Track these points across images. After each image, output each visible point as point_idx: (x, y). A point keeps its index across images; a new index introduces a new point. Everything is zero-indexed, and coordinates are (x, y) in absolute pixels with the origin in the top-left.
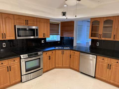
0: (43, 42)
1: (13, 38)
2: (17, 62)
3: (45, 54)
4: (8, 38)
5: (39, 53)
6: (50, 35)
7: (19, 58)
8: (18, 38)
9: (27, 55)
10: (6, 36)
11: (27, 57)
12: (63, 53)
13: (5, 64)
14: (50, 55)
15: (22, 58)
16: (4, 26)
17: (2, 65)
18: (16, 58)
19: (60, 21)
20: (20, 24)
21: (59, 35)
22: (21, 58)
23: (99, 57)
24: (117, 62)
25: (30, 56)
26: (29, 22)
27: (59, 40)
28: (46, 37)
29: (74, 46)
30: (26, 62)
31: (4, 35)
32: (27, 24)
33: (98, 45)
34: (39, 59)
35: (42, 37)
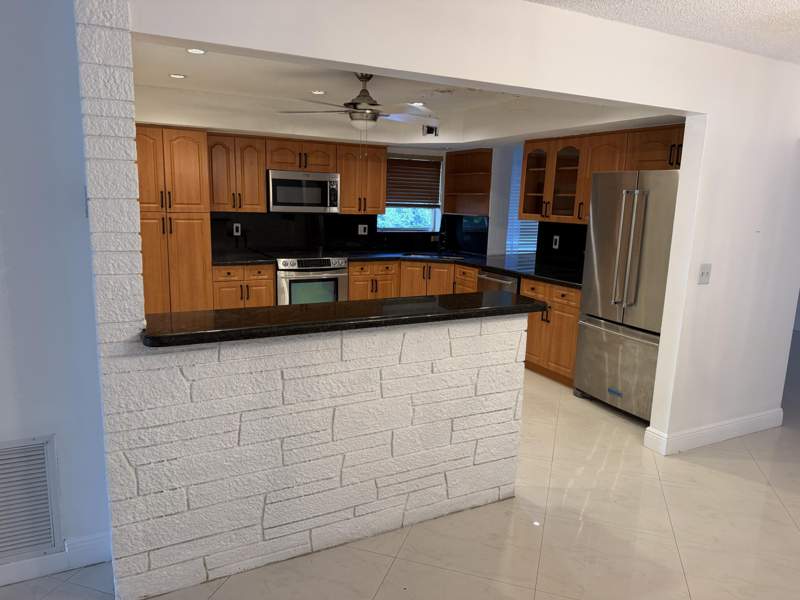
0: (362, 230)
1: (262, 209)
2: (266, 277)
3: (358, 268)
4: (247, 208)
5: (336, 262)
6: (388, 205)
7: (272, 266)
8: (273, 208)
9: (295, 261)
10: (243, 202)
11: (296, 267)
12: (427, 276)
13: (236, 278)
14: (378, 278)
15: (281, 266)
16: (239, 172)
17: (228, 279)
18: (266, 266)
19: (444, 149)
21: (438, 206)
22: (277, 269)
23: (524, 282)
24: (563, 296)
25: (303, 266)
26: (311, 160)
27: (438, 230)
28: (369, 211)
29: (489, 253)
30: (291, 282)
31: (237, 199)
32: (303, 164)
33: (556, 247)
34: (335, 280)
35: (354, 211)
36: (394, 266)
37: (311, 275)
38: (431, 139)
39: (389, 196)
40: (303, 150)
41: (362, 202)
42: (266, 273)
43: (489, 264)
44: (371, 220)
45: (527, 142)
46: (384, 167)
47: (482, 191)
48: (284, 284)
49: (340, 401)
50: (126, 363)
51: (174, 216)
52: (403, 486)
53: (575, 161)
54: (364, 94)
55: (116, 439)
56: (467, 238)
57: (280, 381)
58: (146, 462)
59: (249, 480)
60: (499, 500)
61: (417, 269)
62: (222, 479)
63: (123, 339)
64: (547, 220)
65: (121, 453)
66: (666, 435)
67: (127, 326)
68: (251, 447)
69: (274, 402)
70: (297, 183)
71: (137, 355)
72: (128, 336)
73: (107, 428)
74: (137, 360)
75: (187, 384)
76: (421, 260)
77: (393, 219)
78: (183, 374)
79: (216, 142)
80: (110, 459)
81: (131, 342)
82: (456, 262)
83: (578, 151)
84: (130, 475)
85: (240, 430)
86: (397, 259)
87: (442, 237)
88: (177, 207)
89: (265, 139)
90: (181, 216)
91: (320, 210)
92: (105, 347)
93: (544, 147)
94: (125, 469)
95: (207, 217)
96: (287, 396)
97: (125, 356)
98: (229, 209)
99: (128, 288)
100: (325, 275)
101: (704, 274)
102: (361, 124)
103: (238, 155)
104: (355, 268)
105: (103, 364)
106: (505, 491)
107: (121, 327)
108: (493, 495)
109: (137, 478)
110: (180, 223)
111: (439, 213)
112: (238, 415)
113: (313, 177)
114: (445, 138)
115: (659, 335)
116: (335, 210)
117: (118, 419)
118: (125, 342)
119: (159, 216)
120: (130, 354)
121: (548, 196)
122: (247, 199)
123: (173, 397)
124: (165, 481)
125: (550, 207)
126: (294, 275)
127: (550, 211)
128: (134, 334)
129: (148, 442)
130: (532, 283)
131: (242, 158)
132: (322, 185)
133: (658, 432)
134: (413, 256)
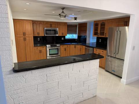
0: (62, 39)
1: (43, 35)
5: (58, 45)
7: (45, 46)
8: (45, 35)
9: (50, 45)
11: (50, 46)
12: (75, 47)
13: (39, 49)
14: (66, 48)
15: (47, 46)
17: (37, 49)
19: (78, 23)
20: (47, 27)
22: (46, 47)
23: (94, 49)
24: (103, 52)
25: (52, 46)
26: (52, 26)
27: (77, 38)
28: (64, 35)
29: (87, 42)
30: (49, 49)
31: (38, 33)
32: (51, 26)
33: (100, 41)
34: (58, 49)
35: (61, 35)
36: (69, 46)
37: (53, 48)
38: (76, 21)
39: (68, 32)
40: (51, 24)
41: (63, 34)
42: (45, 48)
43: (87, 45)
44: (64, 37)
45: (94, 21)
46: (66, 26)
47: (85, 31)
48: (48, 50)
49: (60, 80)
50: (9, 76)
51: (26, 37)
52: (74, 96)
53: (104, 25)
54: (63, 12)
55: (8, 93)
56: (82, 40)
57: (46, 77)
58: (15, 97)
59: (40, 99)
60: (93, 97)
61: (73, 46)
62: (34, 99)
63: (8, 70)
64: (98, 36)
65: (9, 96)
66: (125, 81)
67: (9, 67)
68: (40, 92)
69: (45, 82)
70: (50, 30)
71: (12, 74)
72: (9, 70)
73: (6, 91)
74: (12, 75)
75: (25, 79)
76: (74, 44)
77: (68, 36)
78: (23, 77)
79: (34, 22)
80: (7, 98)
81: (10, 71)
82: (81, 45)
83: (105, 23)
84: (12, 101)
85: (37, 88)
86: (69, 44)
87: (78, 40)
88: (26, 35)
89: (43, 22)
90: (28, 37)
91: (55, 35)
92: (4, 73)
93: (98, 22)
94: (11, 99)
95: (33, 37)
96: (48, 80)
97: (9, 74)
98: (37, 35)
99: (9, 59)
100: (56, 48)
101: (134, 48)
102: (62, 18)
103: (38, 25)
104: (61, 46)
105: (4, 77)
106: (94, 95)
107: (8, 68)
108: (92, 96)
109: (14, 101)
110: (27, 39)
111: (77, 35)
112: (37, 85)
113: (53, 29)
114: (78, 21)
115: (124, 60)
116: (57, 35)
117: (8, 89)
118: (9, 71)
119: (23, 37)
120: (10, 74)
121: (99, 32)
122: (40, 33)
123: (21, 83)
124: (20, 101)
125: (99, 34)
126: (50, 48)
127: (99, 35)
128: (11, 69)
129: (16, 93)
130: (96, 49)
131: (39, 25)
132: (55, 30)
133: (124, 80)
134: (72, 44)
